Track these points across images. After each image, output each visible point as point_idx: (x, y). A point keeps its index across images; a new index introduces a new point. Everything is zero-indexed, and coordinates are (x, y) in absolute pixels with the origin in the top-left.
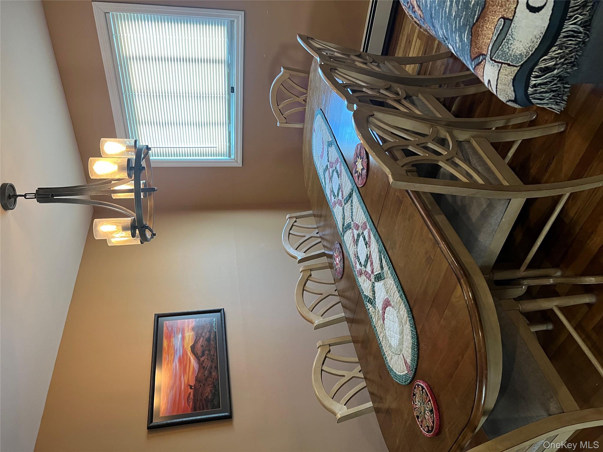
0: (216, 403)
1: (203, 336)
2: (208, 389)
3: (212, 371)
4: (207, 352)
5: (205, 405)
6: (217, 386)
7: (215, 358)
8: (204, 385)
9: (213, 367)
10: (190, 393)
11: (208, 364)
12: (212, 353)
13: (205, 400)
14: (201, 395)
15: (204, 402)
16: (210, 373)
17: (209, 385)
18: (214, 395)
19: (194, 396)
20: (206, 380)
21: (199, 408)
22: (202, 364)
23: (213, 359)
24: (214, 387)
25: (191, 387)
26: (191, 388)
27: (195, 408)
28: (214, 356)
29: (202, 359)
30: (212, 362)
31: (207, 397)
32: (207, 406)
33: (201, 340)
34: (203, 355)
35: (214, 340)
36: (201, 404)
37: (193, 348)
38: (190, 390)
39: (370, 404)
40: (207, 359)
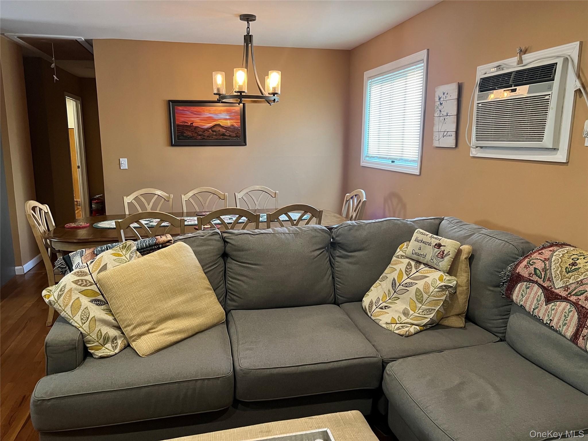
0: (181, 138)
1: (226, 131)
2: (190, 134)
3: (201, 136)
4: (215, 133)
5: (180, 131)
6: (191, 139)
7: (210, 138)
8: (193, 131)
9: (204, 137)
10: (188, 123)
11: (206, 134)
12: (214, 137)
13: (183, 132)
14: (186, 130)
15: (182, 131)
16: (200, 135)
17: (192, 134)
18: (186, 137)
19: (186, 125)
20: (196, 133)
21: (179, 128)
22: (206, 130)
23: (210, 137)
24: (191, 137)
25: (192, 124)
26: (191, 124)
27: (178, 126)
28: (212, 138)
29: (210, 131)
30: (208, 136)
31: (185, 133)
32: (179, 133)
33: (224, 130)
34: (213, 131)
35: (223, 138)
36: (181, 129)
37: (219, 125)
38: (190, 123)
40: (210, 134)
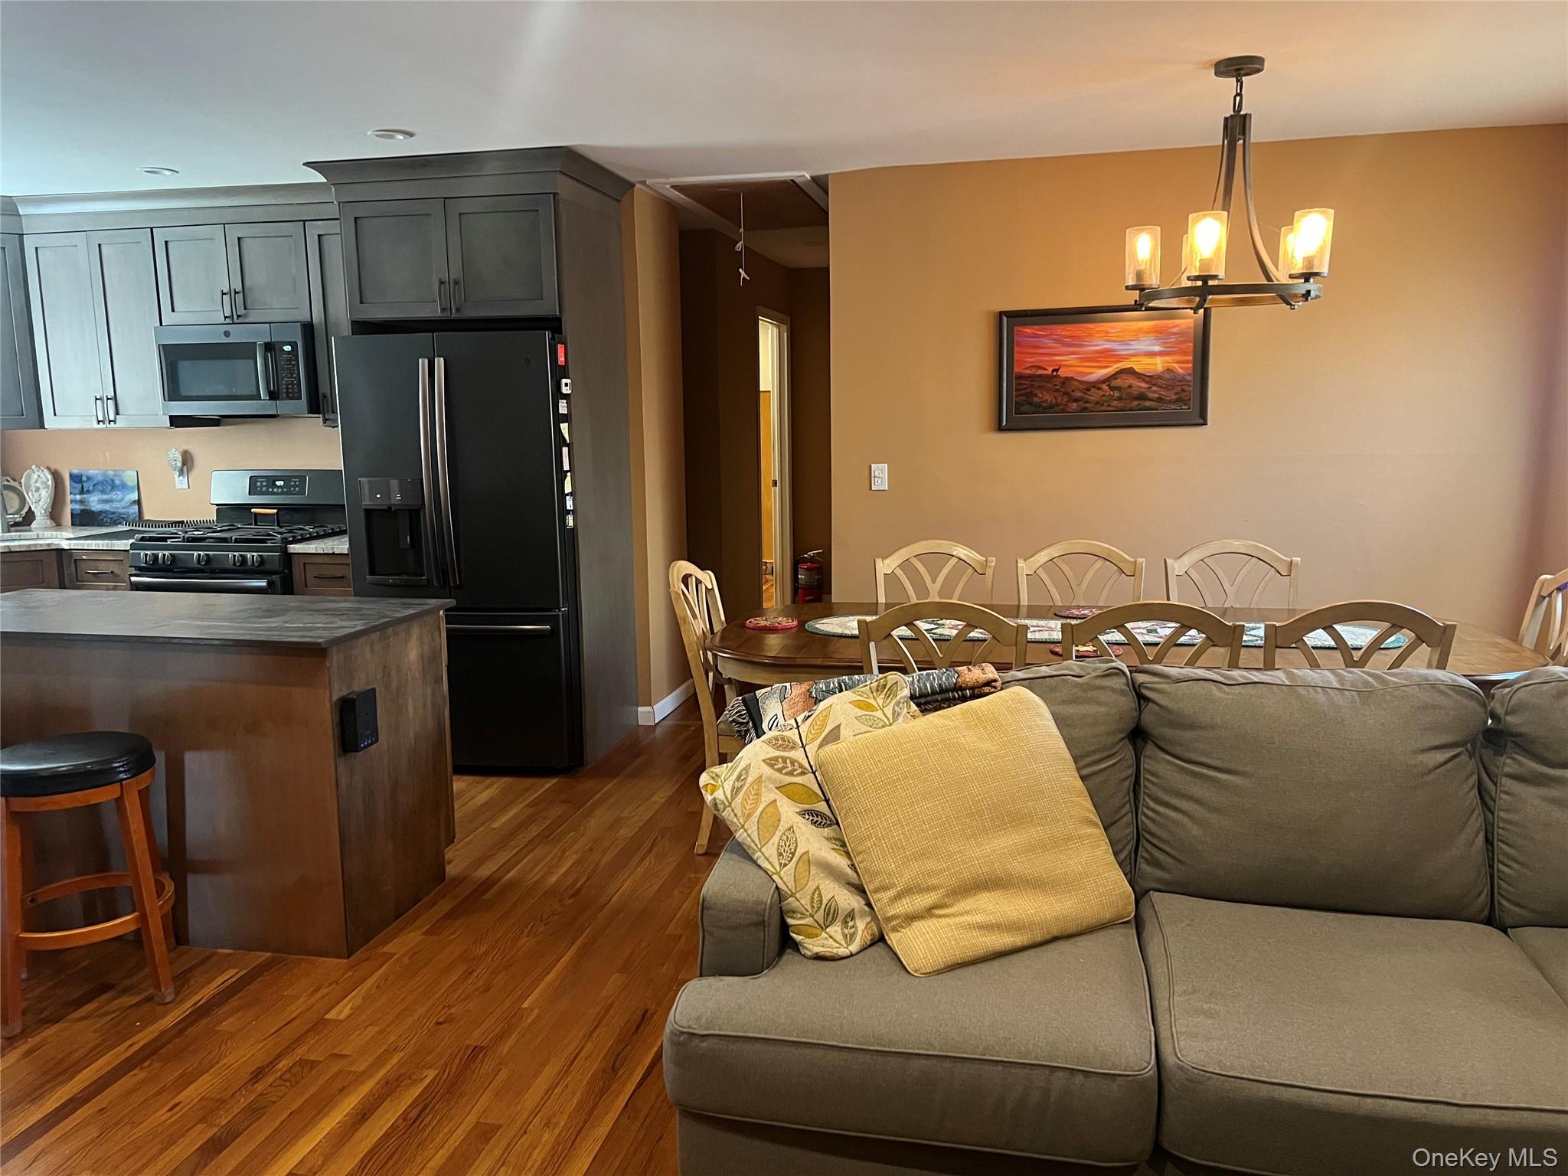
0: (1024, 408)
1: (1150, 388)
2: (1048, 398)
3: (1080, 403)
4: (1117, 394)
5: (1022, 392)
6: (1052, 410)
7: (1103, 408)
8: (1057, 390)
9: (1087, 405)
10: (1045, 369)
11: (1094, 396)
12: (1115, 403)
13: (1031, 392)
14: (1040, 387)
15: (1028, 390)
16: (1076, 400)
17: (1055, 398)
18: (1039, 405)
19: (1040, 376)
20: (1065, 393)
21: (1020, 384)
22: (1094, 387)
23: (1103, 405)
24: (1052, 407)
25: (1057, 370)
26: (1053, 371)
27: (1020, 377)
28: (1109, 405)
29: (1105, 387)
30: (1097, 403)
31: (1036, 394)
32: (1021, 395)
33: (1144, 385)
34: (1112, 388)
35: (1140, 407)
36: (1025, 386)
37: (1130, 371)
38: (1050, 370)
39: (882, 600)
40: (1103, 396)
